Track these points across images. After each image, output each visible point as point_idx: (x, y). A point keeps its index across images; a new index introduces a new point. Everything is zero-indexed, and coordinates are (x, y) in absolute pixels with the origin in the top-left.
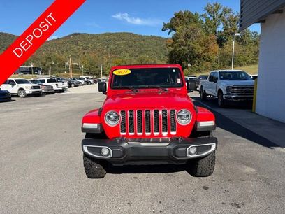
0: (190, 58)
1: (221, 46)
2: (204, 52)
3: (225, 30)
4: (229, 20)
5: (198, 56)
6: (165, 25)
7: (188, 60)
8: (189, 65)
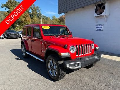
0: (18, 23)
1: (31, 18)
2: (25, 20)
3: (32, 12)
4: (34, 9)
5: (22, 22)
6: (3, 5)
7: (17, 23)
8: (18, 26)
